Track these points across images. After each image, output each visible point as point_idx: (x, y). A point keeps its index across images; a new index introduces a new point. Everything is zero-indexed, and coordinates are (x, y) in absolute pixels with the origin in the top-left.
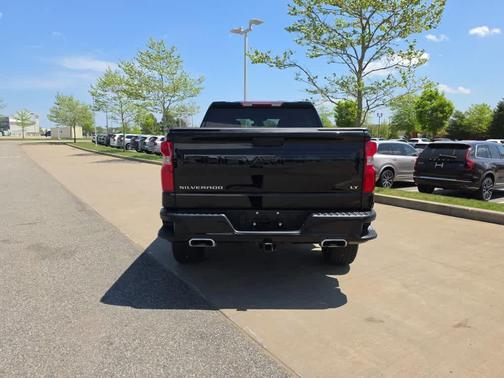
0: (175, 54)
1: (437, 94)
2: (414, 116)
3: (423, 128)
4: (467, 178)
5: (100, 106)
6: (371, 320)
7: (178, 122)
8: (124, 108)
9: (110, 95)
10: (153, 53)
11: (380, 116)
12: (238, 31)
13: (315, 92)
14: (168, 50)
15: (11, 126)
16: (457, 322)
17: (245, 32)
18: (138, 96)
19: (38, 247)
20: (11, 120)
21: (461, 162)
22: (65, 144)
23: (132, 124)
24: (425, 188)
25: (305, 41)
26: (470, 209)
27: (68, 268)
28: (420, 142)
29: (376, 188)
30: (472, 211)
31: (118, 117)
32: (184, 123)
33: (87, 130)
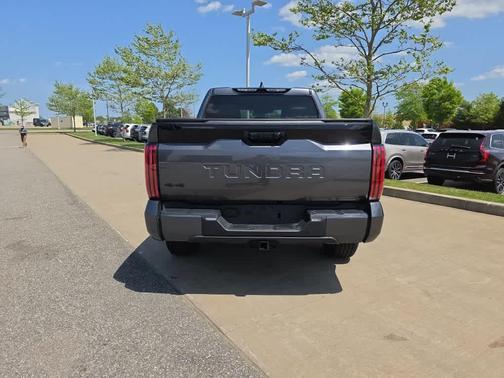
0: (173, 39)
1: (445, 82)
2: (420, 106)
3: (429, 118)
4: (480, 170)
5: (98, 94)
6: (391, 337)
7: (179, 112)
8: (123, 96)
9: (108, 83)
10: (151, 38)
11: (385, 105)
12: (239, 14)
13: (322, 78)
14: (166, 34)
15: (11, 115)
16: (492, 341)
17: (248, 14)
18: (136, 84)
19: (18, 246)
20: (11, 109)
21: (475, 153)
22: (65, 133)
23: (133, 114)
24: (435, 180)
25: (311, 22)
26: (489, 203)
27: (48, 271)
28: (426, 131)
29: (386, 181)
30: (490, 205)
31: (117, 106)
32: (185, 113)
33: (87, 120)
